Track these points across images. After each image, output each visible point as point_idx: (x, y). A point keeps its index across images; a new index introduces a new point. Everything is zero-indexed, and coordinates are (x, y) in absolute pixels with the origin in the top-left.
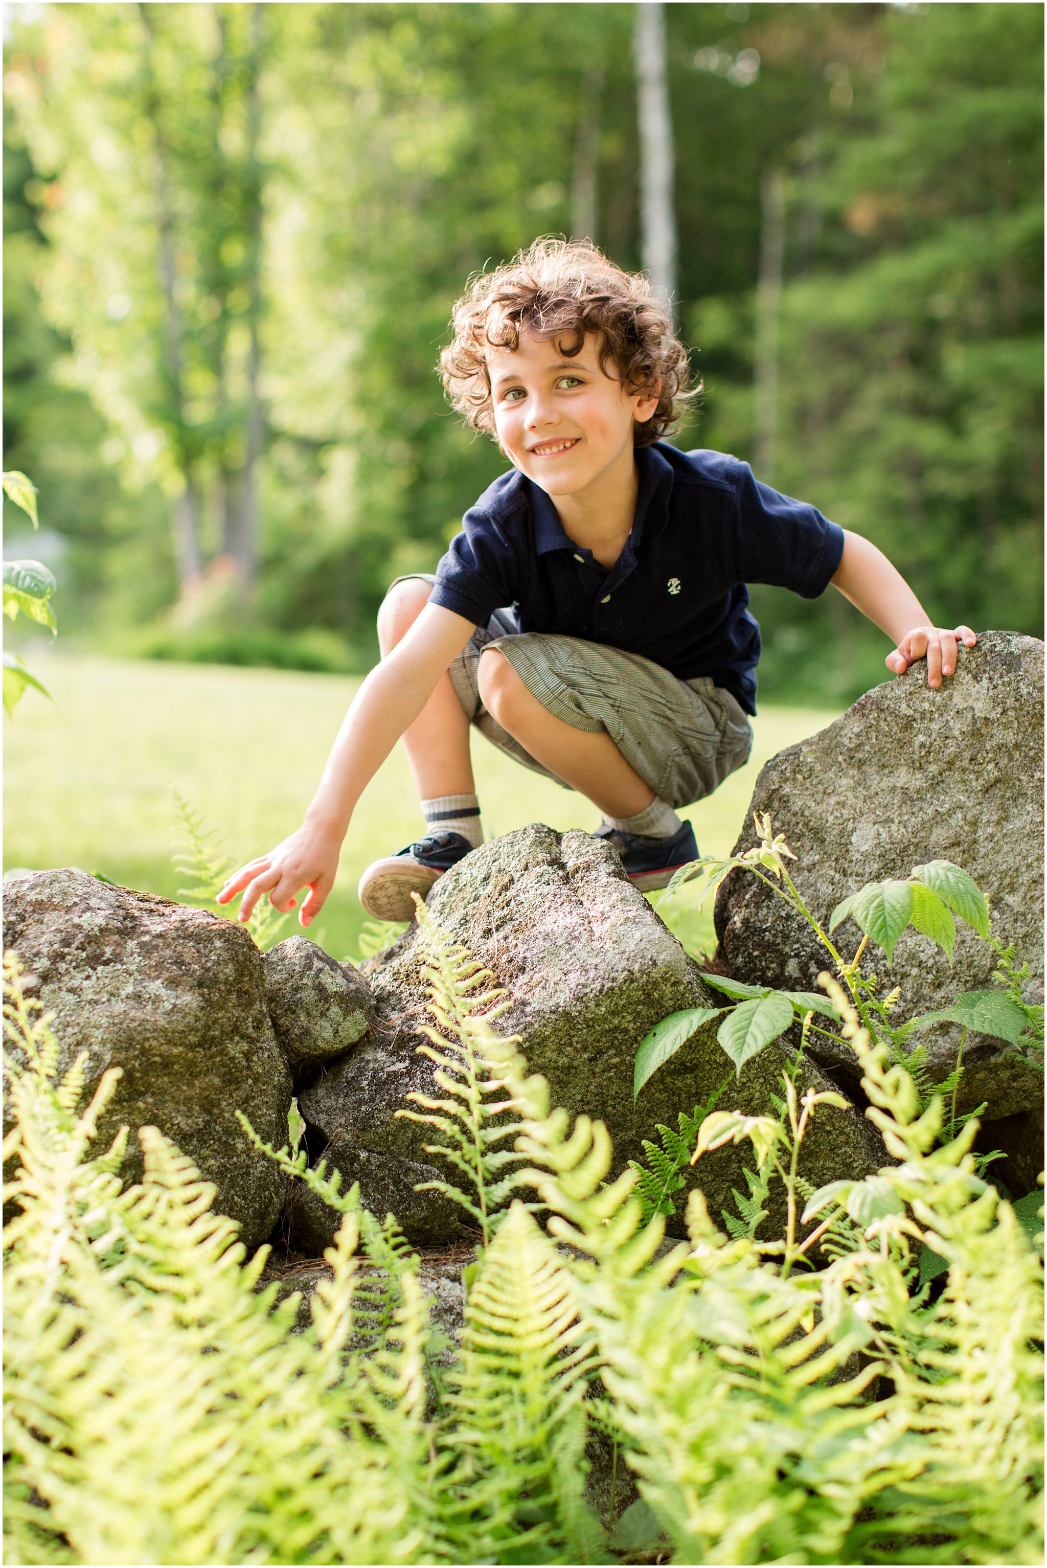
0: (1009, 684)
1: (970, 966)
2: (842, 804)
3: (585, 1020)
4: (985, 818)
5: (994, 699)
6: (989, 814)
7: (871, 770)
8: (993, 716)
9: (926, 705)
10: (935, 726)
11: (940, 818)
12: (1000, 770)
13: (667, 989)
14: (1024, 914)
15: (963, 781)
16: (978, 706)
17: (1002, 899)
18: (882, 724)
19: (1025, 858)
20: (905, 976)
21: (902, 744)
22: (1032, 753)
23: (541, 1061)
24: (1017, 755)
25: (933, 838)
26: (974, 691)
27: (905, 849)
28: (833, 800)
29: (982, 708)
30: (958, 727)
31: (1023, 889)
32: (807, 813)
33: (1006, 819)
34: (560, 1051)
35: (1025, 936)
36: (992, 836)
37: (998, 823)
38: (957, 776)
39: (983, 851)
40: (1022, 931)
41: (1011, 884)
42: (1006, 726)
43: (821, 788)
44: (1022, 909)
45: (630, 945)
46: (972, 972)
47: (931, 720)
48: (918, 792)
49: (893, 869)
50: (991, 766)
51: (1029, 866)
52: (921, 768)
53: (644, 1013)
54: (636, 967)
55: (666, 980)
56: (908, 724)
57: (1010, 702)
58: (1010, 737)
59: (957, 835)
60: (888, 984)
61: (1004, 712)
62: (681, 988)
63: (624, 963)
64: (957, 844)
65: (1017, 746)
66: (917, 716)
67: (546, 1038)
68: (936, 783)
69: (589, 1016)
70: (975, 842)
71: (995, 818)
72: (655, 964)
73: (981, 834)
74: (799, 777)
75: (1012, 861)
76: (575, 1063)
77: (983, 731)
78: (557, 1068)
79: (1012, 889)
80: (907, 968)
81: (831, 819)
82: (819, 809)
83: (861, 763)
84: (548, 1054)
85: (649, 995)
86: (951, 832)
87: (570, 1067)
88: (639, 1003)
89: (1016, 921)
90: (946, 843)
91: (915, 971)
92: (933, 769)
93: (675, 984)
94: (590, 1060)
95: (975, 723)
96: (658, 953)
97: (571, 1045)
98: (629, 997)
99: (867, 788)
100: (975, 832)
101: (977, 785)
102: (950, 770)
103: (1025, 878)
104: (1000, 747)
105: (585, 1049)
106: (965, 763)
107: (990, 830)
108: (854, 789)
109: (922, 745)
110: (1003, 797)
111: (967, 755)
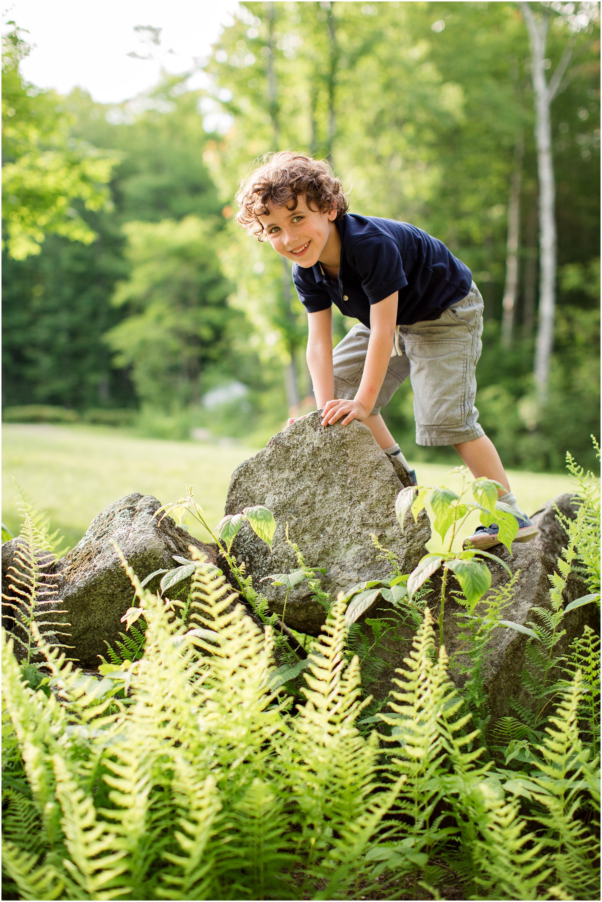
0: (328, 432)
1: (309, 558)
2: (263, 486)
3: (117, 573)
4: (318, 492)
5: (321, 438)
6: (320, 491)
7: (275, 471)
8: (321, 446)
9: (295, 442)
10: (299, 451)
11: (300, 492)
12: (324, 471)
13: (152, 561)
14: (333, 536)
15: (310, 476)
16: (316, 442)
17: (324, 529)
18: (278, 450)
19: (334, 510)
20: (282, 562)
21: (286, 459)
22: (337, 463)
23: (100, 591)
24: (331, 464)
25: (297, 501)
26: (314, 435)
27: (285, 506)
28: (260, 484)
29: (316, 443)
30: (307, 451)
31: (333, 524)
32: (248, 490)
33: (327, 493)
34: (108, 587)
35: (333, 545)
36: (321, 500)
37: (324, 494)
38: (307, 473)
39: (317, 507)
40: (331, 543)
41: (328, 522)
42: (327, 451)
43: (256, 479)
44: (332, 533)
45: (137, 542)
46: (311, 561)
47: (297, 448)
48: (292, 480)
49: (279, 515)
50: (320, 469)
51: (335, 514)
52: (293, 470)
53: (143, 571)
54: (138, 551)
55: (151, 557)
56: (288, 450)
57: (328, 440)
58: (328, 456)
59: (306, 500)
60: (276, 566)
61: (325, 444)
62: (158, 561)
63: (134, 549)
64: (307, 504)
65: (331, 460)
66: (292, 446)
67: (102, 581)
68: (299, 477)
69: (119, 572)
70: (314, 503)
71: (322, 492)
72: (146, 549)
73: (317, 499)
74: (247, 474)
75: (329, 512)
76: (115, 593)
77: (317, 453)
78: (107, 595)
79: (329, 525)
80: (283, 559)
81: (258, 492)
82: (254, 488)
83: (272, 468)
84: (103, 588)
85: (144, 563)
86: (304, 498)
87: (113, 594)
88: (140, 567)
89: (329, 538)
90: (301, 503)
91: (286, 560)
92: (298, 470)
93: (154, 559)
94: (122, 591)
95: (313, 449)
96: (148, 545)
97: (113, 584)
98: (136, 564)
99: (273, 479)
100: (314, 498)
101: (315, 477)
102: (304, 470)
103: (334, 519)
104: (324, 460)
105: (119, 586)
106: (310, 467)
107: (320, 498)
108: (268, 479)
109: (293, 459)
110: (326, 483)
111: (310, 464)
